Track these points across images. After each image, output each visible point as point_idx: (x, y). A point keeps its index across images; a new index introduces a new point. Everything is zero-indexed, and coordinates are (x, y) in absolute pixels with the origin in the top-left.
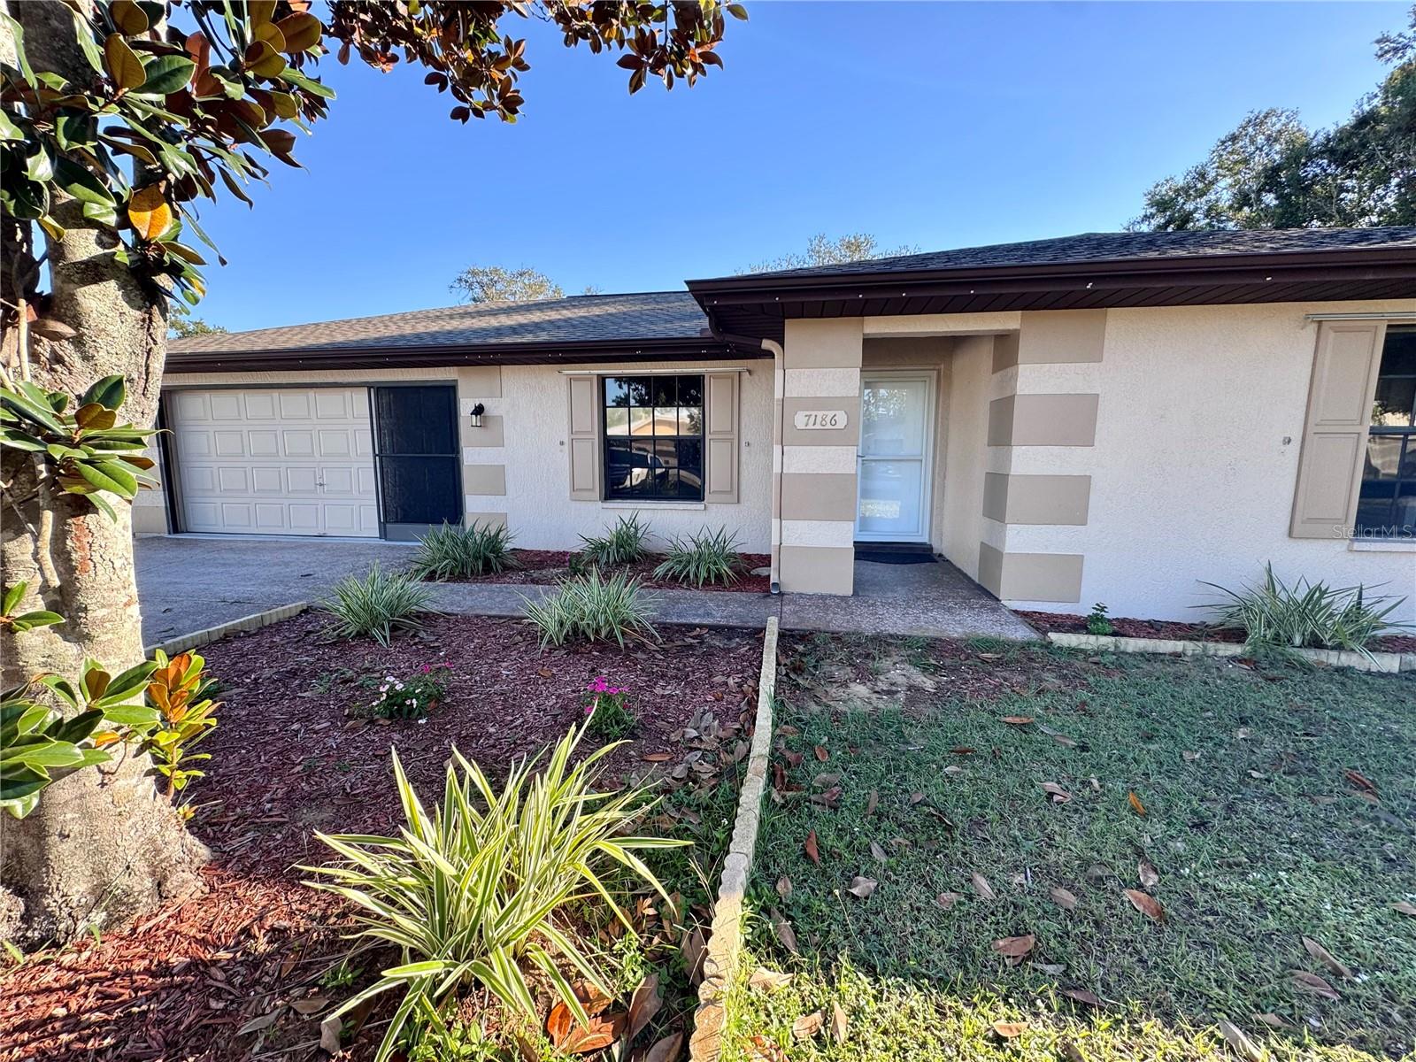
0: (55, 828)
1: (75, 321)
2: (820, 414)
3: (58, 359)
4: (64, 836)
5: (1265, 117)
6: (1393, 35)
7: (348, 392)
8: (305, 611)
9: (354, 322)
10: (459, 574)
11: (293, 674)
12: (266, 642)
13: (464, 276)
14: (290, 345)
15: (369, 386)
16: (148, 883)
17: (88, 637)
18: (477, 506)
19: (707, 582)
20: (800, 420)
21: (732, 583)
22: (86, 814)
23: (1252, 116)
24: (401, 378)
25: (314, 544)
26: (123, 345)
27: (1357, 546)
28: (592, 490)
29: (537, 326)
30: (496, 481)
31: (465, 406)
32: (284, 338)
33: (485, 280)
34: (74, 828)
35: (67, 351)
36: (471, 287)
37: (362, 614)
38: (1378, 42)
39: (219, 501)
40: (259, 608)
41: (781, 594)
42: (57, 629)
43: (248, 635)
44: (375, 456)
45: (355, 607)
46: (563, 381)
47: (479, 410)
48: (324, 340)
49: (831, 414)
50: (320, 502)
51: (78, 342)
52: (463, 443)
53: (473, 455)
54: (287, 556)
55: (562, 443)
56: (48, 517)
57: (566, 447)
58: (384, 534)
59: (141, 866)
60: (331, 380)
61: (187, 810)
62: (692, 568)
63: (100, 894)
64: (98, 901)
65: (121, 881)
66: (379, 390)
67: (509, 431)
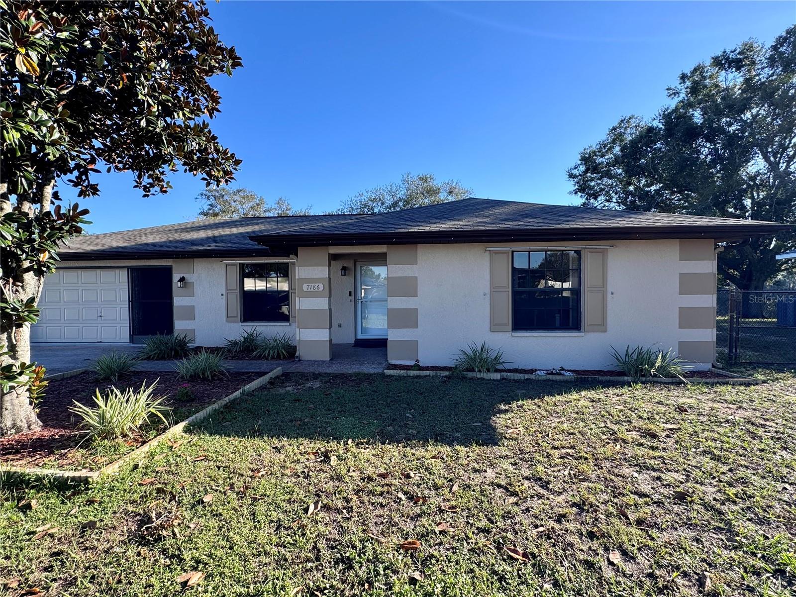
0: (4, 407)
1: (22, 282)
2: (313, 285)
3: (17, 291)
4: (6, 409)
5: (630, 119)
6: (673, 87)
7: (117, 271)
8: (83, 373)
9: (125, 233)
10: (161, 357)
11: (75, 391)
12: (64, 383)
13: (204, 192)
14: (88, 249)
15: (128, 268)
16: (26, 425)
17: (18, 359)
18: (180, 325)
19: (273, 358)
20: (305, 287)
21: (285, 358)
22: (12, 404)
23: (623, 118)
24: (144, 264)
25: (94, 347)
26: (33, 286)
27: (514, 334)
28: (237, 317)
29: (214, 239)
30: (190, 314)
31: (176, 277)
32: (85, 245)
33: (217, 194)
34: (9, 407)
35: (20, 289)
36: (208, 198)
37: (107, 370)
38: (667, 89)
39: (44, 325)
40: (62, 371)
41: (300, 360)
42: (10, 356)
43: (57, 381)
44: (129, 301)
45: (104, 367)
46: (223, 266)
47: (182, 280)
48: (106, 247)
49: (317, 285)
50: (99, 325)
51: (22, 287)
52: (174, 295)
53: (179, 301)
54: (79, 352)
55: (222, 295)
56: (14, 328)
57: (224, 297)
58: (132, 340)
59: (24, 421)
60: (109, 265)
61: (37, 410)
62: (267, 352)
63: (14, 425)
64: (13, 428)
65: (19, 424)
66: (133, 270)
67: (198, 289)
